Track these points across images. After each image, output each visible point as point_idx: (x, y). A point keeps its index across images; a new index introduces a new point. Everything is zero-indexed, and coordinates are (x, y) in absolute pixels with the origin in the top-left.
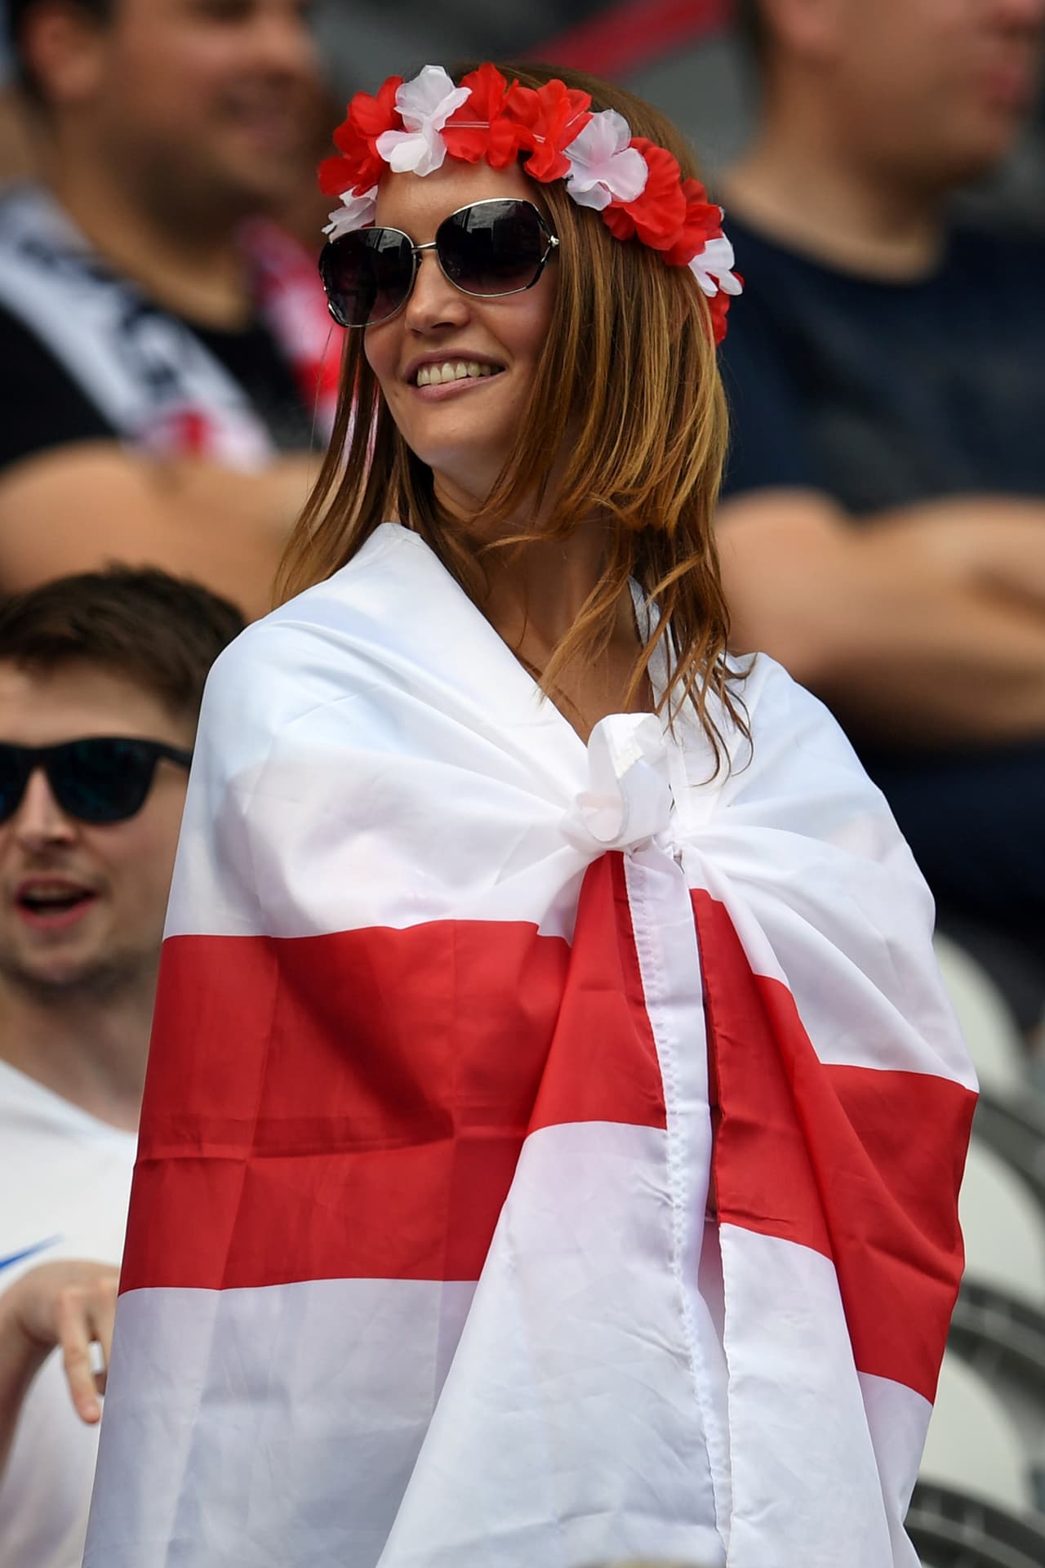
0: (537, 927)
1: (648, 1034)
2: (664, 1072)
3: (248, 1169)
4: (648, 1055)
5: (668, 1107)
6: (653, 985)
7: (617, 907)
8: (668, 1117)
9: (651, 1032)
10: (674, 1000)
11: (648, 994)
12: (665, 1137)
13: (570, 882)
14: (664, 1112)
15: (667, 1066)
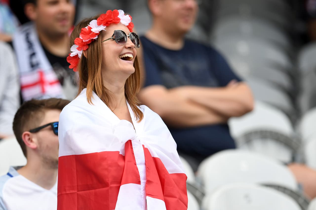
0: (119, 152)
1: (137, 169)
2: (140, 176)
3: (77, 194)
4: (137, 172)
5: (141, 181)
6: (138, 161)
7: (131, 149)
8: (141, 183)
9: (138, 169)
10: (141, 164)
11: (137, 163)
12: (140, 186)
13: (123, 146)
14: (140, 182)
15: (140, 174)
